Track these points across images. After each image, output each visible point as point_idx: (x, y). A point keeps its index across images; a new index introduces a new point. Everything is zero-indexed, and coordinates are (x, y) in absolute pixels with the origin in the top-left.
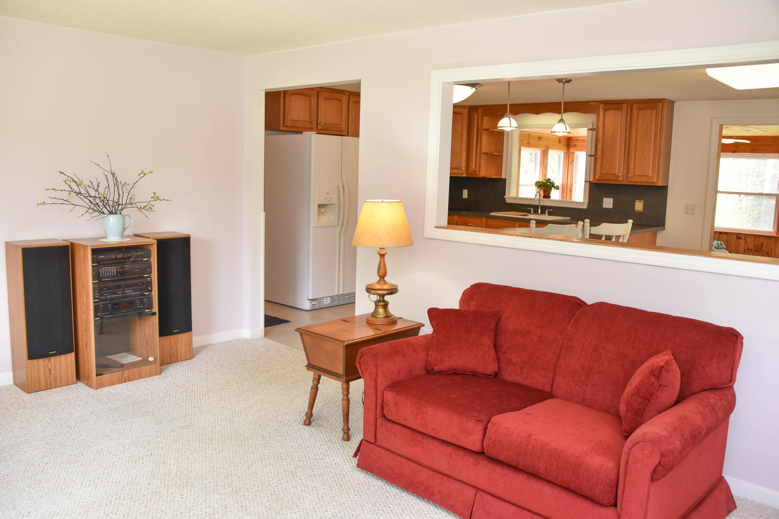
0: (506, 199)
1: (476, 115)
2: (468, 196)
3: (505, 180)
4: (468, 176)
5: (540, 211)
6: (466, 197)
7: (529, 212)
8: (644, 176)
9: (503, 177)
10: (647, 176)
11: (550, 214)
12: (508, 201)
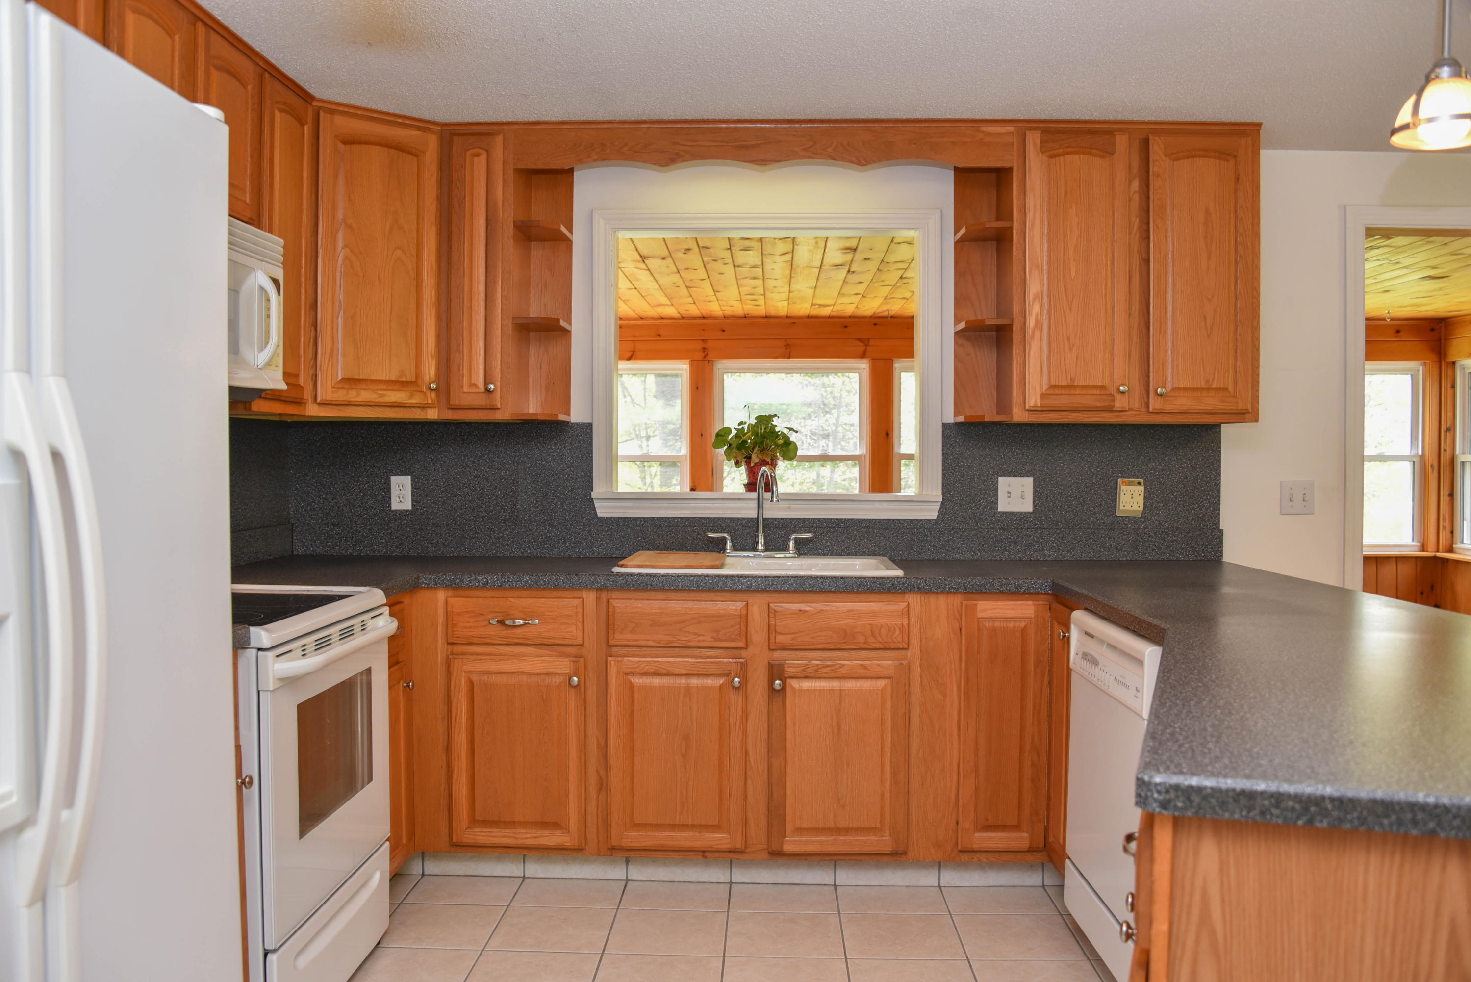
0: (597, 504)
1: (480, 163)
2: (414, 501)
3: (588, 428)
4: (449, 416)
5: (761, 540)
6: (407, 505)
7: (718, 546)
8: (1209, 389)
9: (576, 415)
10: (1218, 389)
11: (804, 549)
12: (603, 510)
